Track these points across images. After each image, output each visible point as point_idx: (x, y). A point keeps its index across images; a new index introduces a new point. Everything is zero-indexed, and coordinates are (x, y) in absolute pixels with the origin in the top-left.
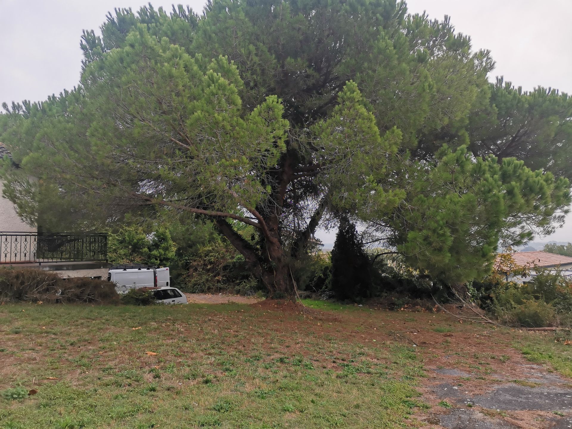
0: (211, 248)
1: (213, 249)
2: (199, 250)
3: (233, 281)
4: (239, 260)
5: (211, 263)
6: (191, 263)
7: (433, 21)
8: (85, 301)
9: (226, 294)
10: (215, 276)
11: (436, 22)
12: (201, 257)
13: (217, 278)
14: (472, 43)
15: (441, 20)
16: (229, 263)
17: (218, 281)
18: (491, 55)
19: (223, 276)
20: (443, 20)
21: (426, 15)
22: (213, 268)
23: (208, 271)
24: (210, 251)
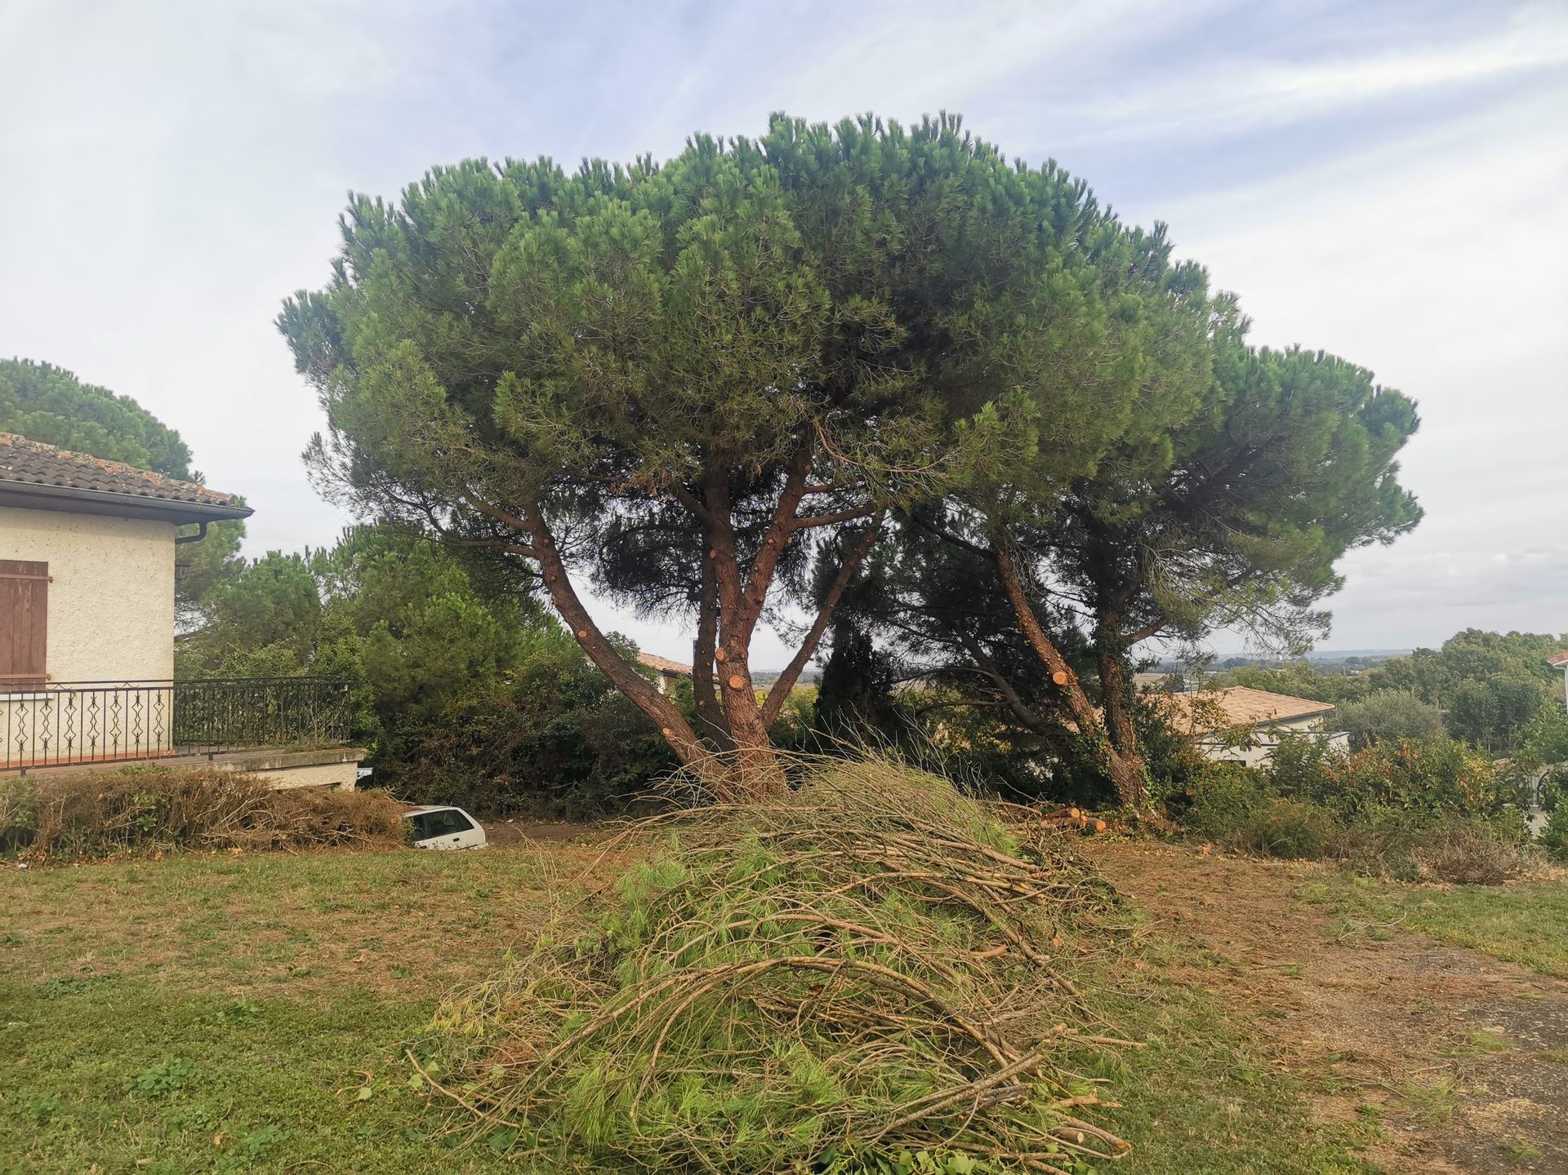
0: (474, 702)
1: (482, 704)
2: (443, 708)
3: (541, 787)
4: (558, 730)
5: (478, 741)
6: (422, 741)
7: (1132, 229)
8: (334, 844)
9: (525, 819)
10: (491, 776)
11: (1138, 232)
12: (448, 725)
13: (497, 780)
14: (1211, 280)
15: (1148, 230)
16: (532, 739)
17: (502, 789)
18: (1239, 304)
19: (512, 775)
20: (1153, 230)
21: (1112, 214)
22: (483, 754)
23: (471, 761)
24: (472, 710)
